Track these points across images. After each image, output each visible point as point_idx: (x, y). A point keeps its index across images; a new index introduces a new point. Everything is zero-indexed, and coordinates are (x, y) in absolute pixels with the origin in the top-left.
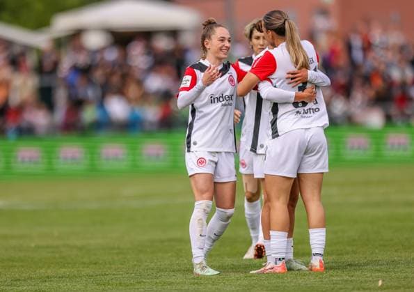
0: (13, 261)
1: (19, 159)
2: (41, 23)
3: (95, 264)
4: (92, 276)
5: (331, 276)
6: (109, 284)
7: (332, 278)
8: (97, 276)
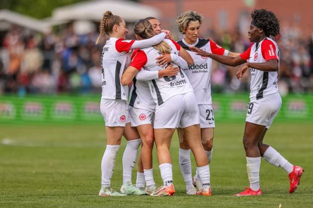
0: (19, 183)
1: (26, 111)
2: (45, 15)
3: (78, 186)
4: (75, 195)
5: (245, 200)
6: (87, 201)
7: (246, 202)
8: (79, 195)
